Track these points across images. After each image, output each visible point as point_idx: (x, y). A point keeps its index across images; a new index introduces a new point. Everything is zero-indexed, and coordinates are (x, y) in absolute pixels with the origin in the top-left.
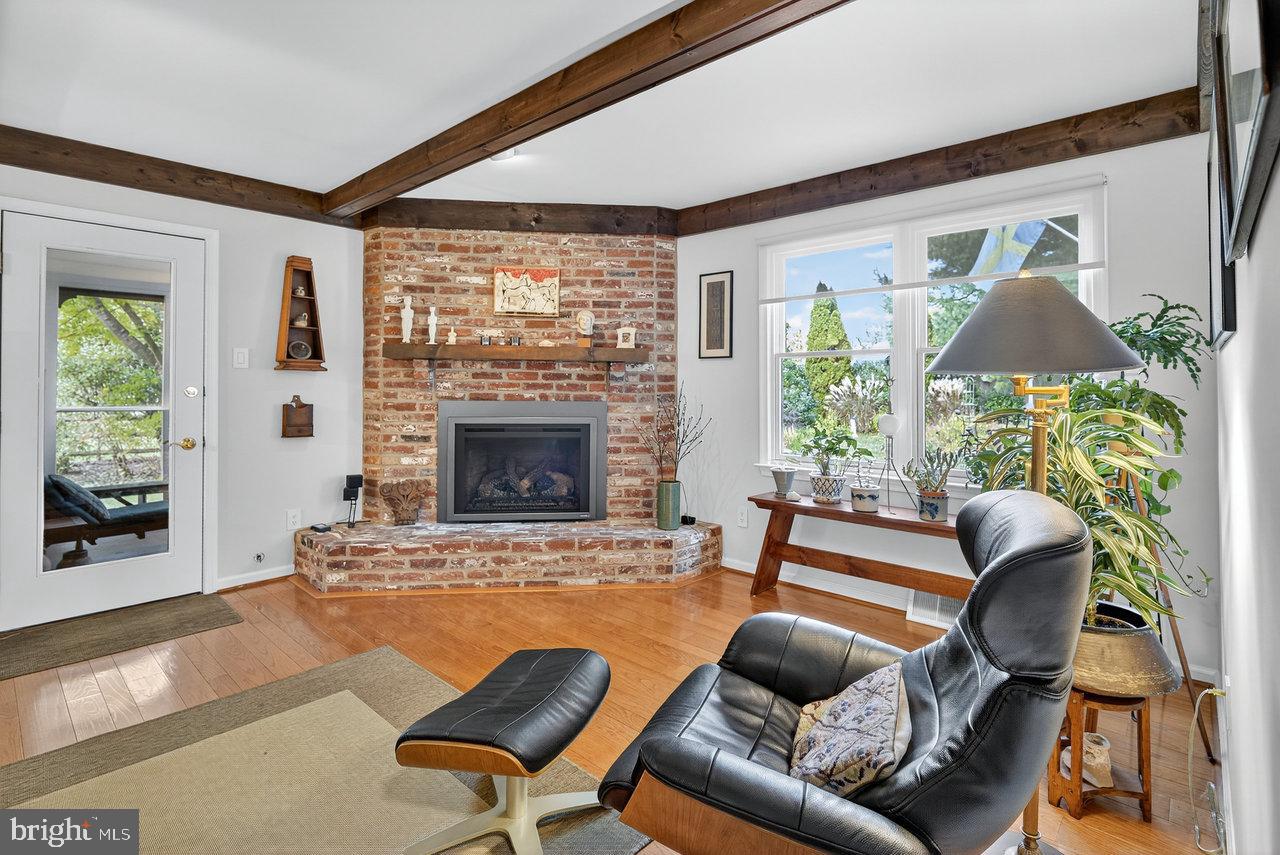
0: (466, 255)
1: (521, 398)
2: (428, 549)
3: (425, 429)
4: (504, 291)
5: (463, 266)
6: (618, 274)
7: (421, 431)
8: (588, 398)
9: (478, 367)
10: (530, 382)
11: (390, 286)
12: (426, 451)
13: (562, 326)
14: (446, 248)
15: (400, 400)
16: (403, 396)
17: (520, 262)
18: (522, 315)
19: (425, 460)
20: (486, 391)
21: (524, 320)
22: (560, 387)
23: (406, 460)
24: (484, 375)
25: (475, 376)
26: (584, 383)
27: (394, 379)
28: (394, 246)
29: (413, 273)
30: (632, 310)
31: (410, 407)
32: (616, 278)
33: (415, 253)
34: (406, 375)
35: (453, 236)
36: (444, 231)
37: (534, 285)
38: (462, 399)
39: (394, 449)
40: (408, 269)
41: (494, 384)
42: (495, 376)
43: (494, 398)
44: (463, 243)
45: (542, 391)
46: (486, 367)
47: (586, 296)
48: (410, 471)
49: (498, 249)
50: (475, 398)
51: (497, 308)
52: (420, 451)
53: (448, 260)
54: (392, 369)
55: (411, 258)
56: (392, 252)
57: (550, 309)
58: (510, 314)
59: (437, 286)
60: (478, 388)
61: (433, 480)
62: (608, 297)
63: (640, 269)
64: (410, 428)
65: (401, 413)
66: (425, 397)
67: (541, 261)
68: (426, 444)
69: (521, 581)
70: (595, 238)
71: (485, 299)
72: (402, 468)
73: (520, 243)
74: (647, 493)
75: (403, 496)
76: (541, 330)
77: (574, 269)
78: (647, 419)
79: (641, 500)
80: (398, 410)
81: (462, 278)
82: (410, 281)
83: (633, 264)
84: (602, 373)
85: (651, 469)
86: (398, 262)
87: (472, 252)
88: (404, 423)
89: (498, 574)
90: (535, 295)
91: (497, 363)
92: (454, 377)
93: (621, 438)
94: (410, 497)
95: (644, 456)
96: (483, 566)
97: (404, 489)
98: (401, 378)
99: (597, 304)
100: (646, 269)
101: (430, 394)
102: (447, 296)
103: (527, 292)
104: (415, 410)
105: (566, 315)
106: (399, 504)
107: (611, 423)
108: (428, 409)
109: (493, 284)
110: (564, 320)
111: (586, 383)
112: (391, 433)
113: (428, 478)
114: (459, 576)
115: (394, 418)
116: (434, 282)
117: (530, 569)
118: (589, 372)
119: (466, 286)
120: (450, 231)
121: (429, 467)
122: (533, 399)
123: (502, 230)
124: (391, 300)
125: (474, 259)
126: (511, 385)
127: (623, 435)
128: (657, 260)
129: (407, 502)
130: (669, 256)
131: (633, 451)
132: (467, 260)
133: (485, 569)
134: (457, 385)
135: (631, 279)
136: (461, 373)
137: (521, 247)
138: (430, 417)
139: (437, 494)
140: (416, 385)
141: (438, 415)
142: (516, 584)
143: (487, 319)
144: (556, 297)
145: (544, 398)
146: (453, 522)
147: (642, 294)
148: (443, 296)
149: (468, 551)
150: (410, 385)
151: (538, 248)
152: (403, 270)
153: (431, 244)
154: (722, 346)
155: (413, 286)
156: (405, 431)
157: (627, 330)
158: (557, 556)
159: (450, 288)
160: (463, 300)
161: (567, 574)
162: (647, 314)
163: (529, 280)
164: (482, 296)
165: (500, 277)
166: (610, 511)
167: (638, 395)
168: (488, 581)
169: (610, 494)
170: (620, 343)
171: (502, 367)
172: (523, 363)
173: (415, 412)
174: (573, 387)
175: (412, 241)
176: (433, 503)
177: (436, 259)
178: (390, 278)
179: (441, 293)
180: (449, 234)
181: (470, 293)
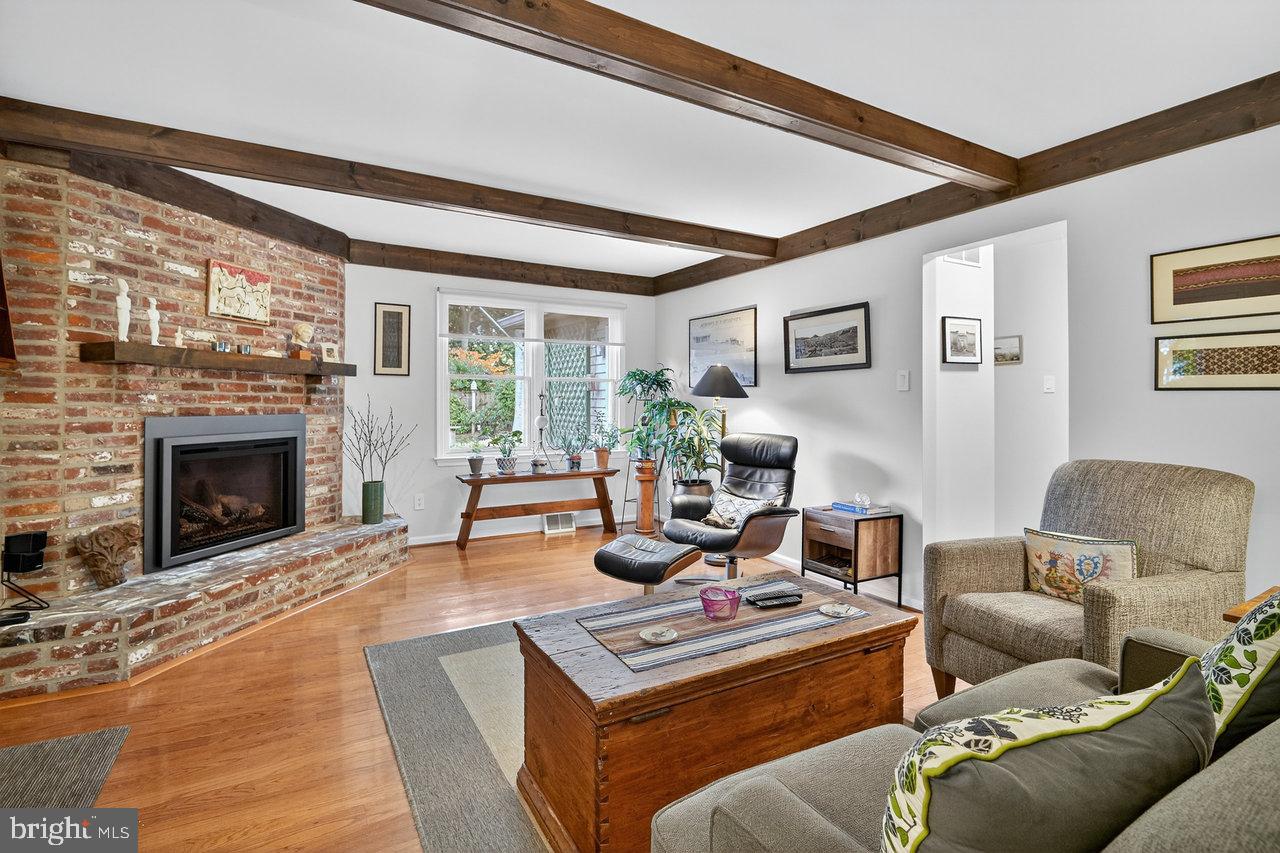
0: (176, 238)
1: (232, 413)
2: (241, 584)
3: (126, 456)
4: (220, 290)
5: (173, 250)
6: (313, 289)
7: (120, 459)
8: (289, 411)
9: (188, 376)
10: (241, 394)
11: (79, 258)
12: (126, 485)
13: (270, 335)
14: (151, 223)
15: (90, 419)
16: (95, 413)
17: (231, 259)
18: (236, 319)
19: (126, 497)
20: (197, 405)
21: (235, 325)
22: (267, 400)
23: (100, 501)
24: (194, 386)
25: (185, 386)
26: (287, 395)
27: (82, 390)
28: (84, 204)
29: (110, 246)
30: (323, 325)
31: (105, 427)
32: (311, 293)
33: (111, 219)
34: (101, 384)
35: (163, 210)
36: (150, 201)
37: (249, 289)
38: (171, 414)
39: (82, 488)
40: (101, 239)
41: (205, 397)
42: (206, 387)
43: (205, 413)
44: (175, 222)
45: (250, 404)
46: (197, 377)
47: (288, 306)
48: (105, 514)
49: (210, 239)
50: (187, 413)
51: (212, 308)
52: (119, 487)
53: (153, 237)
54: (79, 376)
55: (107, 225)
56: (80, 210)
57: (262, 316)
58: (225, 317)
59: (141, 268)
60: (188, 400)
61: (137, 520)
62: (305, 310)
63: (329, 288)
64: (105, 457)
65: (93, 436)
66: (126, 414)
67: (253, 262)
68: (126, 476)
69: (319, 592)
70: (296, 249)
71: (198, 296)
72: (94, 512)
73: (231, 237)
74: (332, 499)
75: (105, 548)
76: (251, 338)
77: (279, 277)
78: (332, 430)
79: (328, 506)
80: (88, 432)
81: (171, 265)
82: (104, 256)
83: (323, 282)
84: (302, 385)
85: (335, 476)
86: (89, 227)
87: (182, 235)
88: (97, 449)
89: (301, 592)
90: (250, 299)
91: (206, 371)
92: (162, 387)
93: (315, 449)
94: (116, 548)
95: (331, 465)
96: (289, 587)
97: (106, 539)
98: (92, 388)
99: (297, 316)
100: (335, 290)
101: (132, 409)
102: (154, 284)
103: (243, 294)
104: (111, 431)
105: (273, 324)
106: (103, 561)
107: (309, 435)
108: (130, 429)
109: (207, 279)
110: (271, 329)
111: (288, 395)
112: (77, 466)
113: (127, 520)
114: (269, 605)
115: (83, 443)
116: (137, 263)
117: (325, 578)
118: (291, 383)
119: (175, 276)
120: (157, 203)
121: (130, 505)
122: (242, 413)
123: (214, 217)
124: (77, 277)
125: (184, 244)
126: (222, 398)
127: (315, 446)
128: (339, 281)
129: (114, 554)
130: (342, 278)
131: (322, 461)
132: (177, 244)
133: (291, 590)
134: (164, 398)
135: (320, 295)
136: (170, 383)
137: (232, 242)
138: (131, 440)
139: (143, 538)
140: (114, 398)
141: (143, 436)
142: (315, 597)
143: (199, 319)
144: (268, 304)
145: (253, 411)
146: (167, 568)
147: (330, 312)
148: (148, 283)
149: (277, 576)
150: (106, 398)
151: (249, 248)
152: (95, 239)
153: (133, 212)
154: (399, 366)
155: (110, 263)
156: (98, 461)
157: (330, 345)
158: (343, 560)
159: (157, 275)
160: (173, 293)
161: (349, 575)
162: (333, 331)
163: (244, 281)
164: (195, 291)
165: (215, 272)
166: (307, 521)
167: (326, 407)
168: (293, 601)
169: (307, 505)
170: (326, 359)
171: (213, 376)
172: (234, 373)
173: (111, 434)
174: (278, 400)
175: (108, 202)
176: (137, 551)
177: (140, 234)
178: (77, 246)
179: (146, 279)
180: (157, 206)
181: (180, 285)
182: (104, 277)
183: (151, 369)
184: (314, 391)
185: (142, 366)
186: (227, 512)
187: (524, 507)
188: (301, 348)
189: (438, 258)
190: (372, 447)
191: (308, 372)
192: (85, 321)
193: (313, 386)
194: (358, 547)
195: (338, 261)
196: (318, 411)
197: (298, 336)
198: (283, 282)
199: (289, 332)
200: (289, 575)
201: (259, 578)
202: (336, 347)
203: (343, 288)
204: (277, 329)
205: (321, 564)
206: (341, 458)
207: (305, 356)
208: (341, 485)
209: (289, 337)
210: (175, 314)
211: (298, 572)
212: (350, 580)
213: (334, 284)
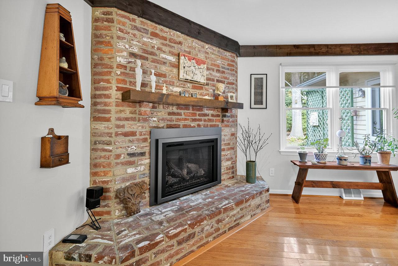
0: (165, 42)
1: (190, 126)
2: (186, 229)
3: (143, 148)
4: (184, 67)
5: (164, 48)
6: (224, 68)
7: (140, 149)
8: (214, 126)
9: (171, 109)
10: (194, 118)
12: (143, 162)
13: (206, 90)
14: (154, 35)
15: (127, 129)
16: (129, 127)
17: (189, 53)
18: (192, 82)
19: (142, 168)
20: (175, 123)
21: (191, 85)
22: (205, 121)
23: (130, 170)
24: (174, 114)
25: (170, 114)
27: (123, 115)
28: (124, 25)
29: (135, 46)
30: (228, 85)
31: (133, 134)
32: (224, 70)
33: (136, 32)
35: (159, 29)
36: (154, 24)
37: (197, 67)
38: (163, 127)
39: (123, 164)
40: (132, 42)
41: (178, 119)
42: (179, 114)
43: (177, 127)
44: (164, 35)
45: (198, 123)
46: (174, 109)
47: (214, 76)
48: (133, 177)
49: (180, 43)
50: (170, 127)
51: (181, 76)
52: (139, 163)
53: (156, 42)
54: (121, 108)
55: (134, 35)
56: (122, 27)
57: (203, 80)
58: (186, 81)
59: (150, 57)
60: (171, 121)
61: (147, 180)
62: (221, 78)
63: (231, 68)
64: (134, 148)
65: (128, 138)
66: (143, 127)
67: (199, 55)
68: (143, 157)
69: (227, 229)
70: (217, 49)
71: (175, 70)
72: (128, 175)
73: (189, 43)
74: (233, 167)
75: (131, 195)
76: (198, 91)
77: (210, 62)
78: (233, 135)
79: (231, 171)
80: (125, 136)
81: (164, 56)
82: (133, 50)
83: (229, 65)
84: (220, 113)
85: (234, 157)
86: (126, 36)
87: (168, 41)
88: (130, 144)
89: (218, 229)
90: (197, 72)
91: (179, 106)
92: (159, 114)
93: (225, 144)
94: (136, 195)
95: (232, 151)
96: (212, 227)
97: (132, 190)
98: (128, 115)
99: (218, 81)
100: (233, 68)
101: (146, 124)
102: (155, 64)
103: (194, 70)
104: (136, 135)
105: (207, 84)
106: (130, 202)
107: (223, 137)
108: (144, 134)
109: (179, 62)
110: (206, 87)
111: (214, 118)
112: (121, 153)
113: (143, 179)
114: (201, 239)
115: (123, 142)
116: (148, 54)
117: (230, 220)
118: (215, 113)
119: (165, 61)
120: (157, 25)
121: (144, 172)
122: (194, 127)
123: (182, 33)
124: (121, 60)
125: (169, 45)
126: (186, 119)
127: (226, 142)
128: (235, 65)
129: (135, 199)
130: (237, 64)
131: (229, 149)
132: (165, 45)
133: (213, 229)
134: (160, 119)
135: (228, 71)
136: (162, 112)
137: (190, 45)
138: (145, 140)
139: (150, 188)
140: (137, 119)
141: (150, 138)
142: (225, 232)
143: (175, 81)
144: (205, 75)
145: (199, 126)
146: (160, 204)
147: (231, 79)
148: (153, 64)
149: (205, 222)
150: (134, 119)
151: (197, 48)
152: (129, 42)
153: (146, 29)
154: (262, 104)
155: (136, 54)
156: (130, 151)
157: (232, 94)
158: (239, 209)
159: (157, 60)
160: (164, 69)
161: (242, 217)
162: (233, 88)
163: (195, 63)
164: (173, 68)
165: (182, 58)
166: (222, 178)
167: (230, 124)
168: (214, 235)
169: (222, 171)
170: (230, 100)
171: (181, 109)
172: (191, 107)
173: (136, 137)
174: (210, 120)
175: (135, 24)
176: (147, 195)
177: (149, 40)
178: (121, 45)
179: (152, 62)
180: (156, 27)
181: (167, 65)
182: (133, 60)
183: (151, 105)
184: (224, 116)
185: (147, 103)
186: (189, 173)
187: (332, 183)
188: (219, 95)
189: (280, 48)
190: (250, 144)
191: (222, 106)
192: (124, 82)
193: (225, 113)
194: (247, 201)
195: (235, 55)
196: (227, 126)
197: (218, 89)
198: (212, 65)
199: (214, 88)
200: (212, 220)
201: (196, 224)
202: (234, 95)
203: (237, 68)
204: (209, 87)
205: (228, 213)
206: (236, 148)
207: (221, 99)
208: (236, 160)
209: (214, 91)
210: (165, 79)
211: (216, 218)
212: (242, 220)
213: (233, 66)
